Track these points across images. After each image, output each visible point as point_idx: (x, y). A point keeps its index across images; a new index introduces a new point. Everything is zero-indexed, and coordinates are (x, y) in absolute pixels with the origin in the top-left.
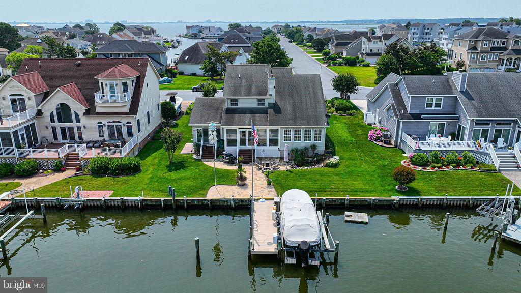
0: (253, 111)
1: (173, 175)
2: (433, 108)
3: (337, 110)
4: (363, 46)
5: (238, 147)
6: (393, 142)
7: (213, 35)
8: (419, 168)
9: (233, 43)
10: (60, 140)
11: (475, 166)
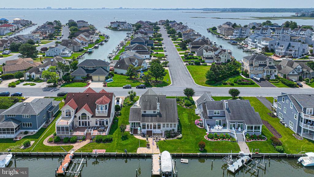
0: (151, 116)
1: (124, 142)
2: (217, 114)
3: (186, 105)
4: (204, 54)
5: (146, 130)
6: (203, 126)
7: (126, 28)
8: (210, 140)
9: (139, 49)
10: (81, 126)
11: (229, 139)
